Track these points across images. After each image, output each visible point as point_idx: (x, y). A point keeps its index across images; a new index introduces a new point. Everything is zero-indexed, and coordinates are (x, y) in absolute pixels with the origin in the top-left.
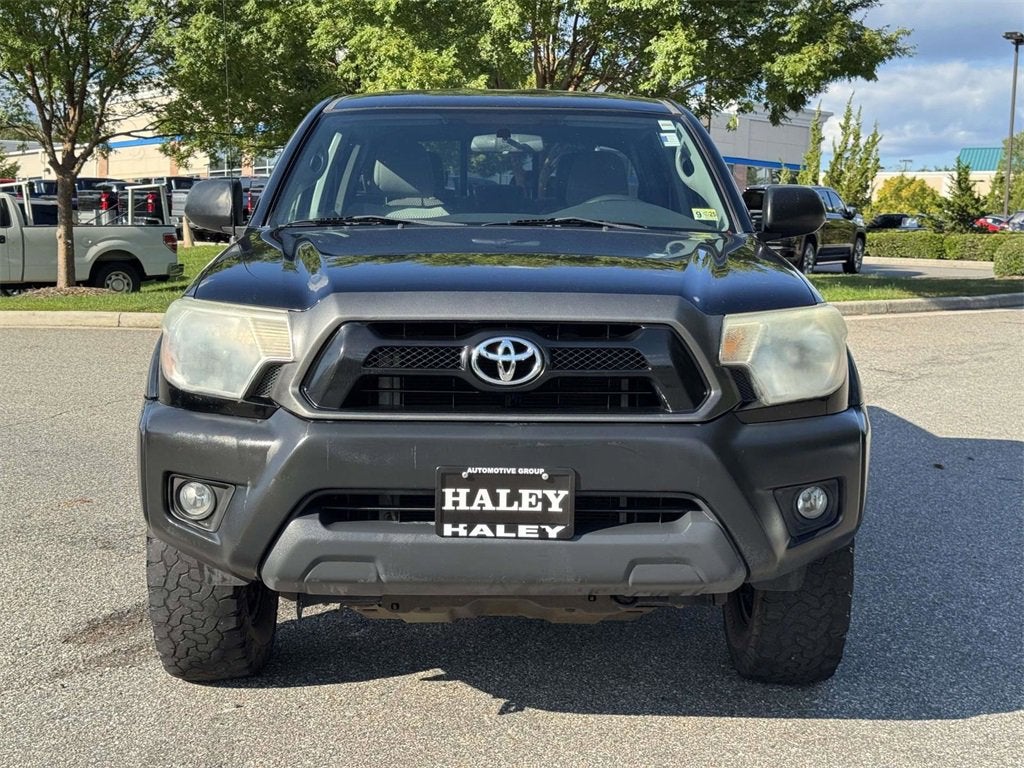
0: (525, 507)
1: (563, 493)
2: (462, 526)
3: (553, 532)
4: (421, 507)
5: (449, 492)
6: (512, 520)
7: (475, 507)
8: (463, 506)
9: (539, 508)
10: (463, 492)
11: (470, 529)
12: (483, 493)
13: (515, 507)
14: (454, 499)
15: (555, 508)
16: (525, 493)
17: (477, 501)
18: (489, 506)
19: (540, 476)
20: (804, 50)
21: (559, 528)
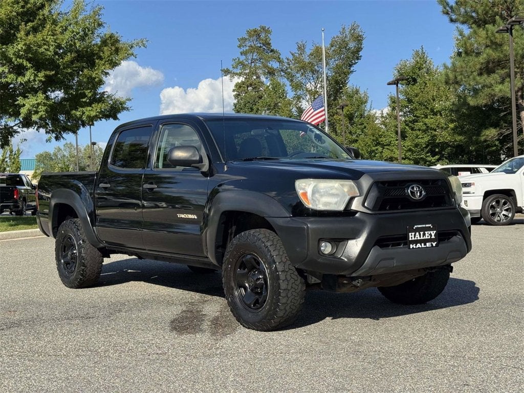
0: (427, 238)
1: (435, 232)
2: (414, 245)
3: (434, 244)
4: (405, 240)
5: (410, 234)
6: (425, 241)
7: (416, 239)
8: (413, 239)
9: (429, 237)
10: (413, 234)
11: (416, 246)
12: (417, 234)
13: (424, 238)
14: (412, 236)
15: (433, 237)
16: (426, 232)
17: (416, 237)
18: (419, 238)
19: (430, 227)
20: (93, 105)
21: (436, 243)
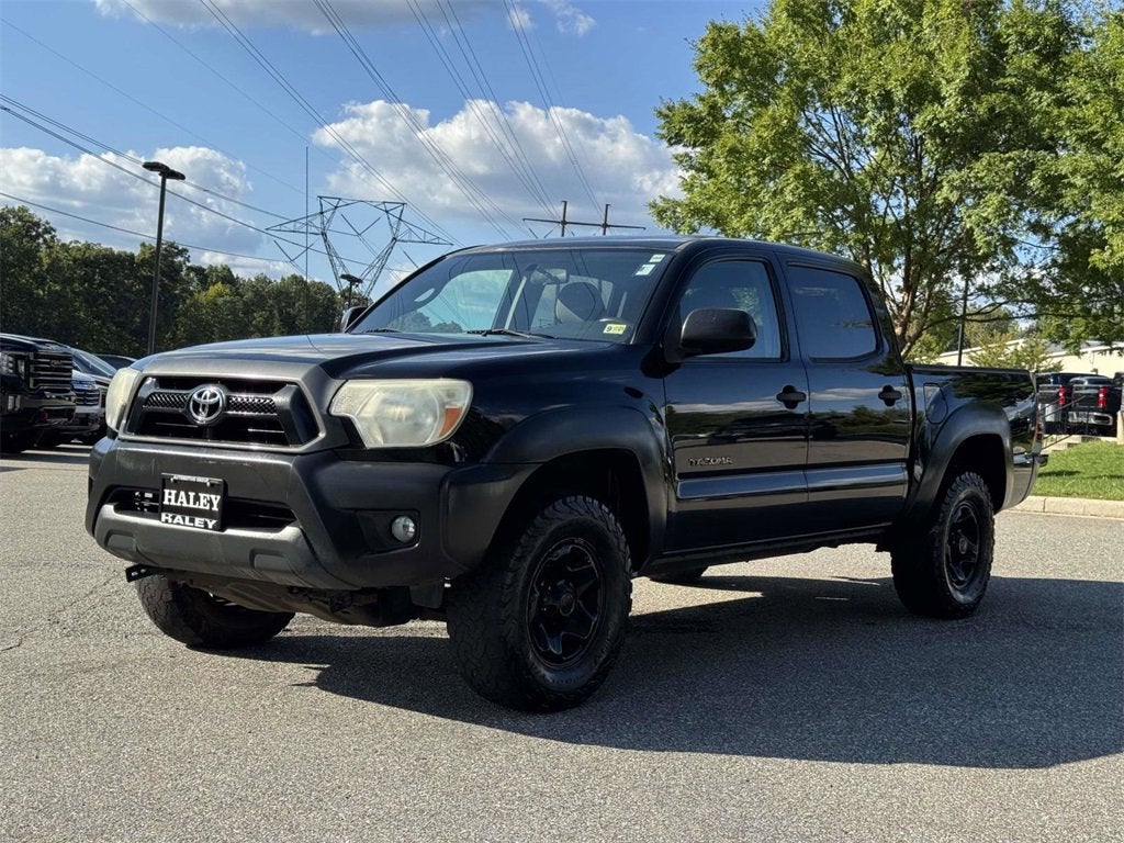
0: (202, 507)
1: (219, 497)
2: (170, 516)
3: (211, 524)
5: (166, 492)
6: (194, 514)
7: (179, 504)
8: (173, 503)
9: (207, 507)
10: (173, 492)
11: (173, 518)
12: (182, 494)
13: (196, 506)
14: (169, 497)
15: (214, 508)
16: (202, 495)
17: (180, 500)
18: (185, 505)
19: (207, 483)
21: (214, 522)
